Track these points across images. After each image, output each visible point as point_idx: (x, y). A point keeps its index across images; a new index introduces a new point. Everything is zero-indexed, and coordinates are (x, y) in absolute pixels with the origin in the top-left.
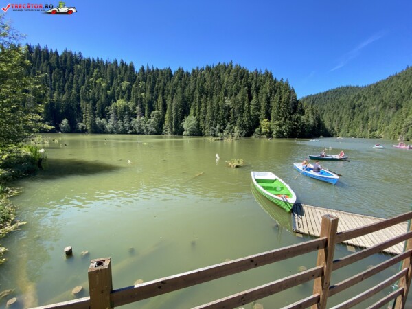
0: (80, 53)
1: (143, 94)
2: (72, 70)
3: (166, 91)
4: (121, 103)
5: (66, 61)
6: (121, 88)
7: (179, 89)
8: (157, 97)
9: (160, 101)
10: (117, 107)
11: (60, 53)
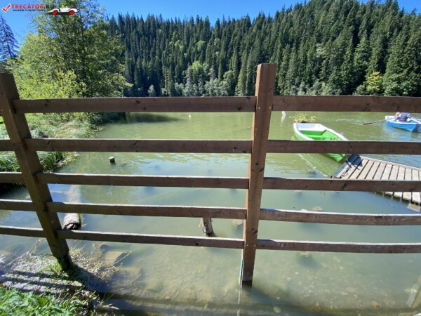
0: (161, 15)
1: (217, 53)
2: (155, 36)
3: (241, 46)
4: (196, 65)
5: (149, 27)
6: (196, 49)
7: (257, 42)
8: (231, 55)
9: (234, 58)
10: (192, 70)
11: (145, 20)
